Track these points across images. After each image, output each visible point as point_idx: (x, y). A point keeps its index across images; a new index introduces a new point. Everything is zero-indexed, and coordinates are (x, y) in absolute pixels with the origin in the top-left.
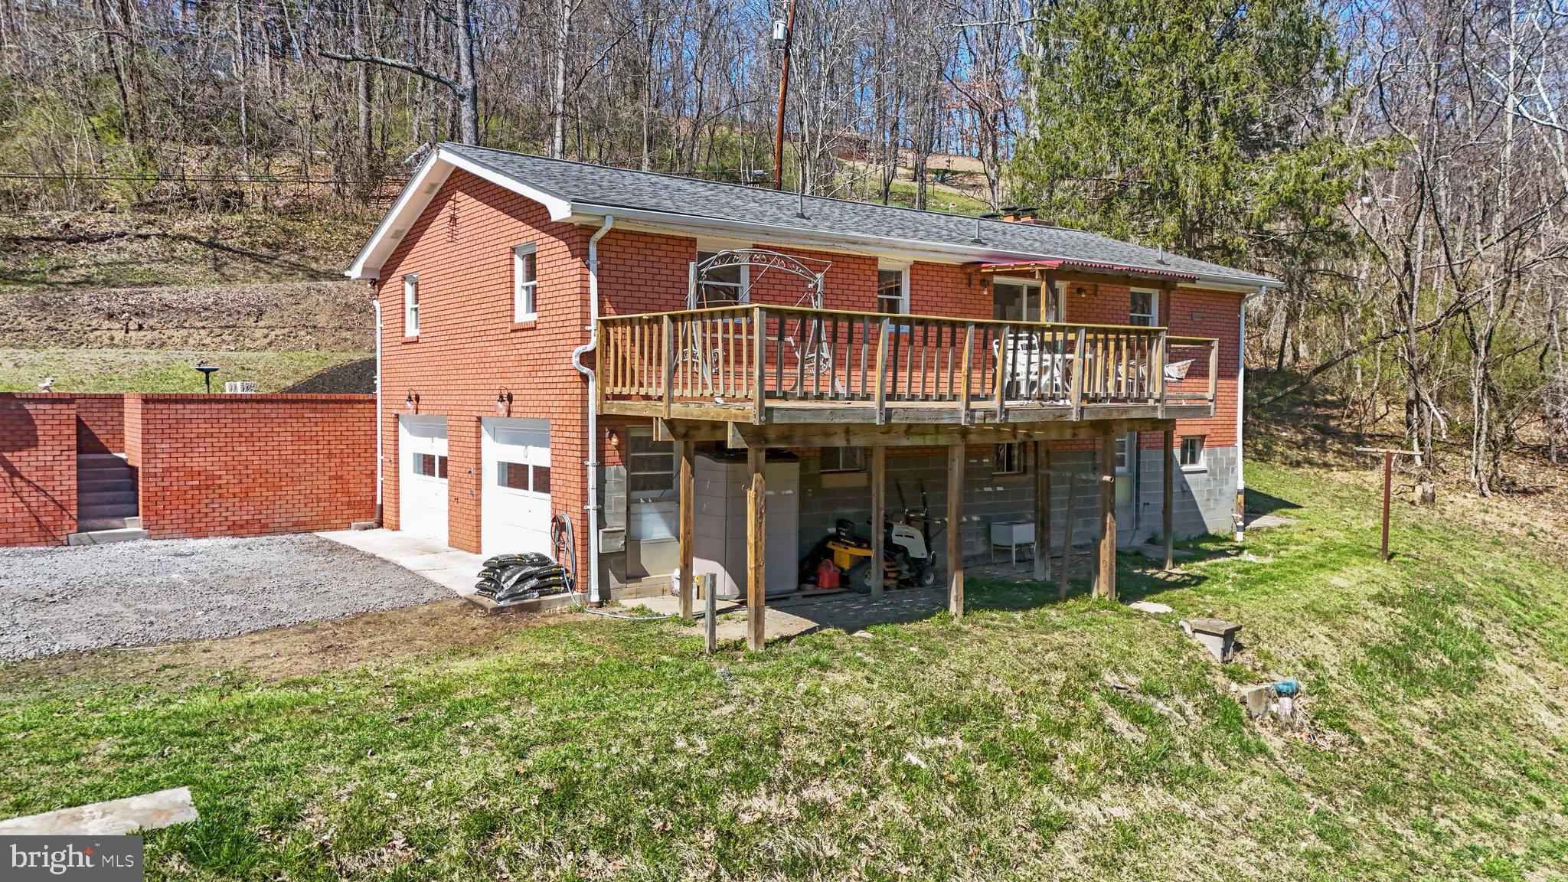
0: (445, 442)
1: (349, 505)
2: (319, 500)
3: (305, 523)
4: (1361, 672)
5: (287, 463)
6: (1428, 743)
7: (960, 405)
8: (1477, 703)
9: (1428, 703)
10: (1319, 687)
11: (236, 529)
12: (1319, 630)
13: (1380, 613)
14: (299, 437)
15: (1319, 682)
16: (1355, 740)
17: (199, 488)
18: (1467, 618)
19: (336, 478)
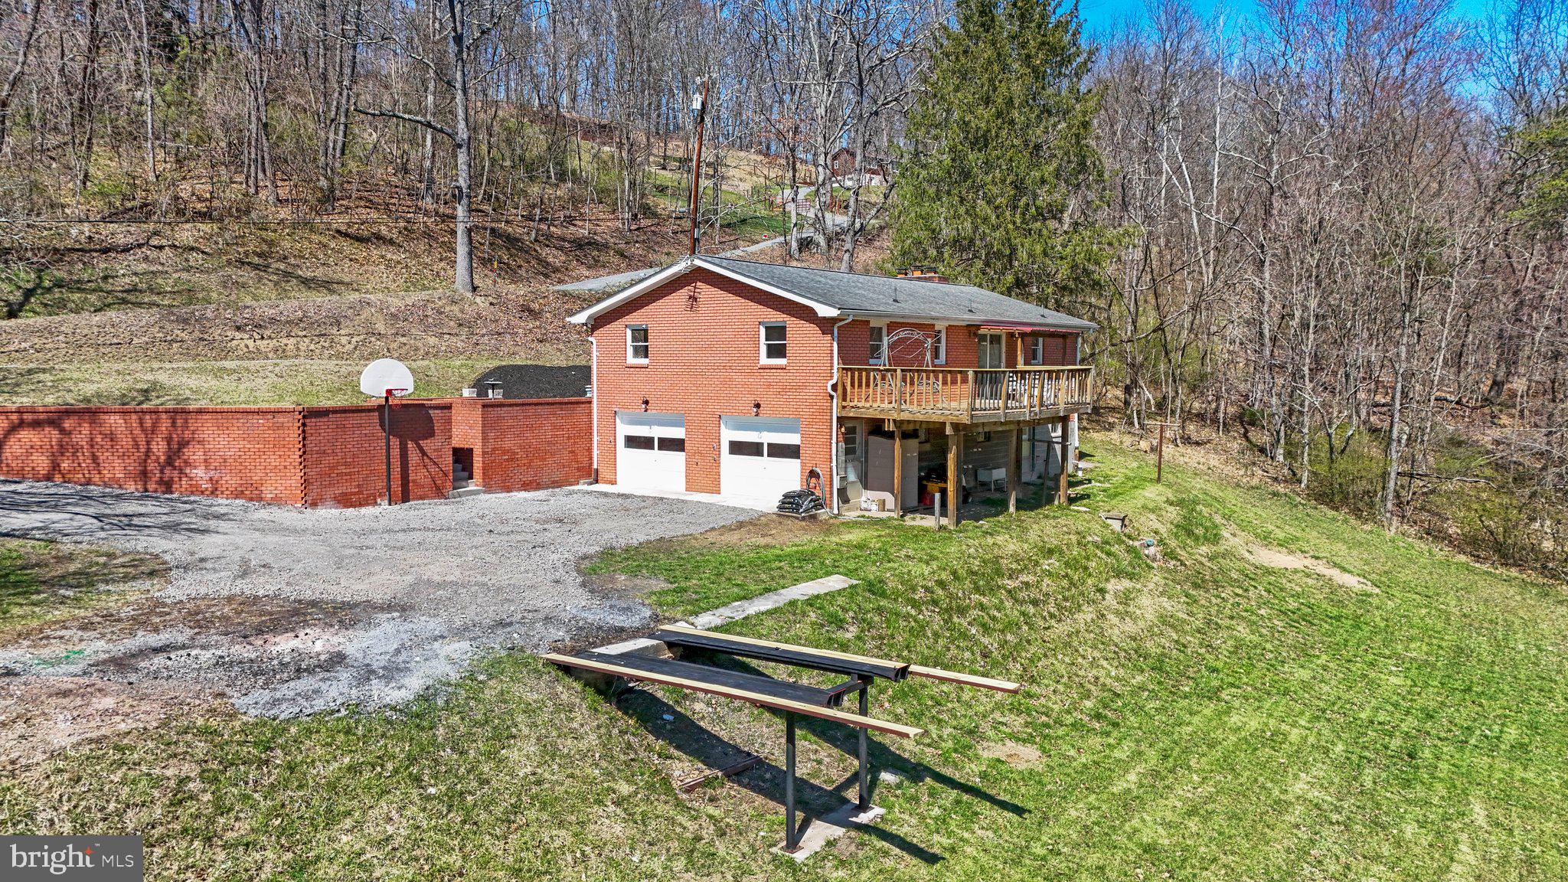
0: (683, 430)
1: (579, 469)
2: (564, 466)
3: (557, 482)
4: (1176, 536)
5: (549, 443)
6: (1209, 564)
7: (1027, 411)
8: (1221, 549)
9: (1204, 548)
10: (1161, 542)
11: (526, 486)
12: (1153, 516)
13: (1171, 509)
14: (554, 427)
15: (1161, 540)
16: (1183, 564)
17: (507, 460)
18: (1205, 511)
19: (572, 452)
